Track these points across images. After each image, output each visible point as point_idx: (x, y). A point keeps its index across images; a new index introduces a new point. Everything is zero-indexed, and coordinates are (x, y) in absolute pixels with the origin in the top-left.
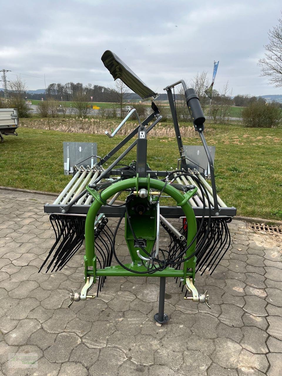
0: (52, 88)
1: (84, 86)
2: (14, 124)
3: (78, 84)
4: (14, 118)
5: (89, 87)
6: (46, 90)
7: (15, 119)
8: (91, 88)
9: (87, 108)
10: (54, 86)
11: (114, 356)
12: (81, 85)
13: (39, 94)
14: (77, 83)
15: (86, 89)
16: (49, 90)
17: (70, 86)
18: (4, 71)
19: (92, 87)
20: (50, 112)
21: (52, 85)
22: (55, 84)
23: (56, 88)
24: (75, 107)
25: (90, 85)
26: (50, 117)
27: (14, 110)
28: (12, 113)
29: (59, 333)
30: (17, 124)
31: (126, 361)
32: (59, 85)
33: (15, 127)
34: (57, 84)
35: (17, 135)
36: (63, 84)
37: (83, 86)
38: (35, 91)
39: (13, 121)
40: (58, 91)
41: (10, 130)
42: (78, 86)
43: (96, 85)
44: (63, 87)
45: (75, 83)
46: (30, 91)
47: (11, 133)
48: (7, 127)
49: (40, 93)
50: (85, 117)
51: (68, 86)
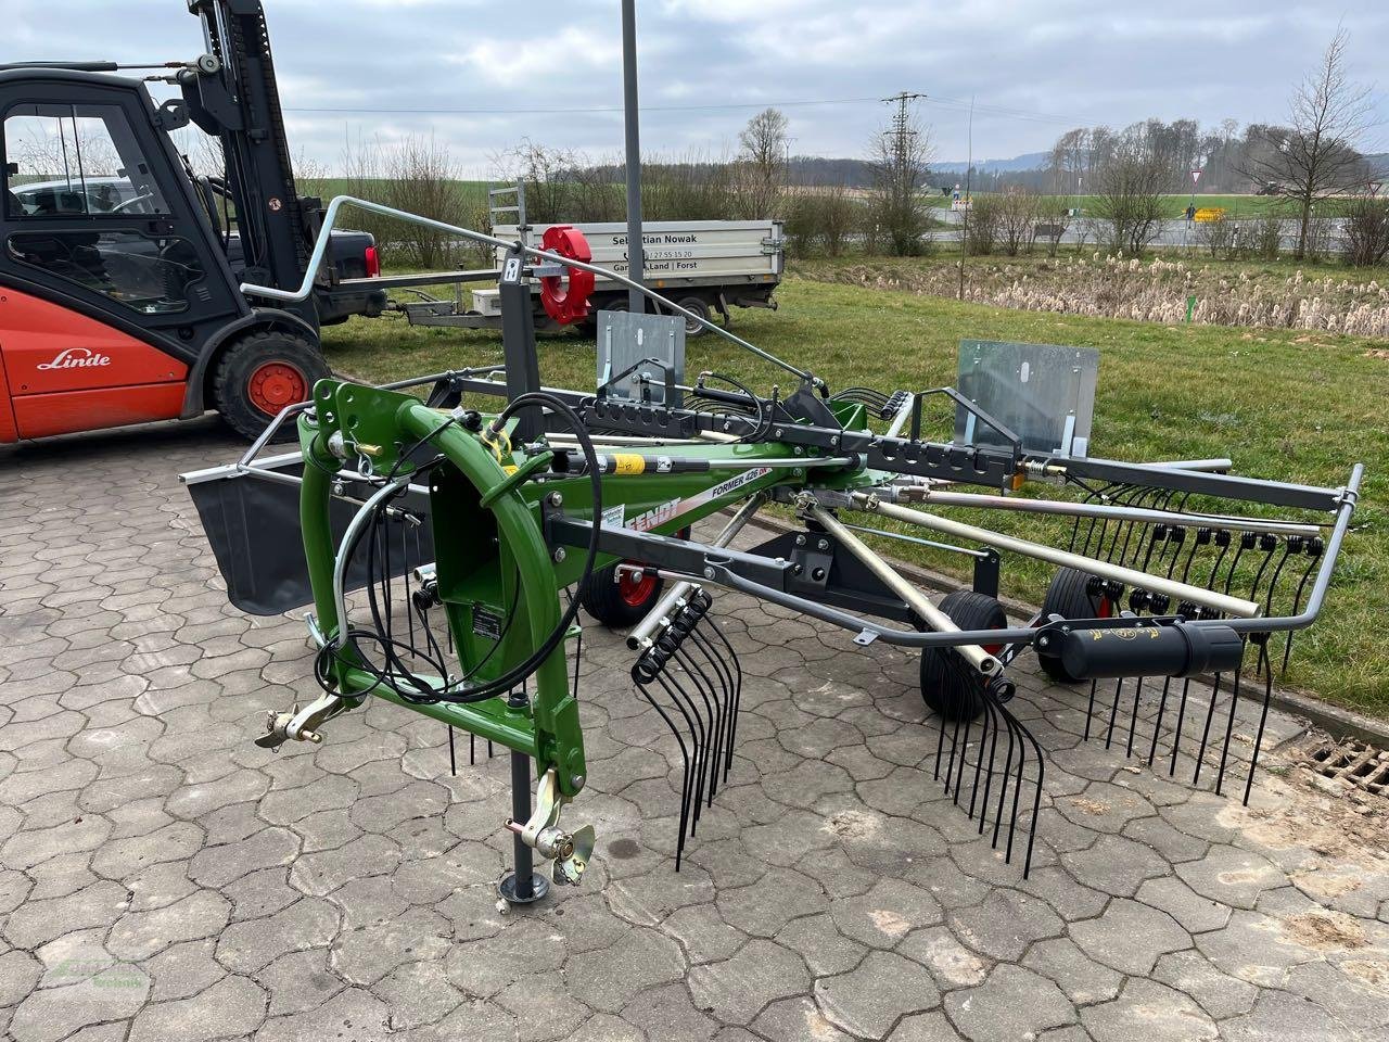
0: (1071, 147)
1: (1203, 132)
2: (767, 271)
3: (1182, 123)
4: (769, 250)
5: (1222, 134)
6: (1047, 156)
7: (774, 254)
8: (1232, 136)
9: (1150, 218)
10: (1082, 138)
11: (313, 923)
12: (1194, 127)
13: (1023, 173)
14: (1176, 120)
15: (1213, 142)
16: (1059, 153)
17: (1143, 135)
18: (904, 98)
19: (1239, 134)
20: (1001, 237)
21: (1073, 136)
22: (1086, 131)
23: (1087, 144)
24: (1103, 215)
25: (1231, 125)
26: (997, 253)
27: (774, 224)
28: (767, 234)
29: (273, 826)
30: (776, 272)
31: (321, 947)
32: (1099, 134)
33: (771, 281)
34: (1091, 130)
35: (775, 309)
36: (1117, 128)
37: (1199, 132)
38: (1009, 162)
39: (766, 260)
40: (1093, 157)
41: (755, 291)
42: (1178, 130)
43: (1259, 122)
44: (1114, 142)
45: (1168, 122)
46: (992, 163)
47: (757, 300)
48: (744, 281)
49: (1025, 169)
50: (1136, 252)
51: (1135, 135)
